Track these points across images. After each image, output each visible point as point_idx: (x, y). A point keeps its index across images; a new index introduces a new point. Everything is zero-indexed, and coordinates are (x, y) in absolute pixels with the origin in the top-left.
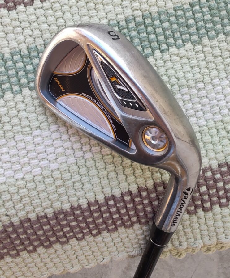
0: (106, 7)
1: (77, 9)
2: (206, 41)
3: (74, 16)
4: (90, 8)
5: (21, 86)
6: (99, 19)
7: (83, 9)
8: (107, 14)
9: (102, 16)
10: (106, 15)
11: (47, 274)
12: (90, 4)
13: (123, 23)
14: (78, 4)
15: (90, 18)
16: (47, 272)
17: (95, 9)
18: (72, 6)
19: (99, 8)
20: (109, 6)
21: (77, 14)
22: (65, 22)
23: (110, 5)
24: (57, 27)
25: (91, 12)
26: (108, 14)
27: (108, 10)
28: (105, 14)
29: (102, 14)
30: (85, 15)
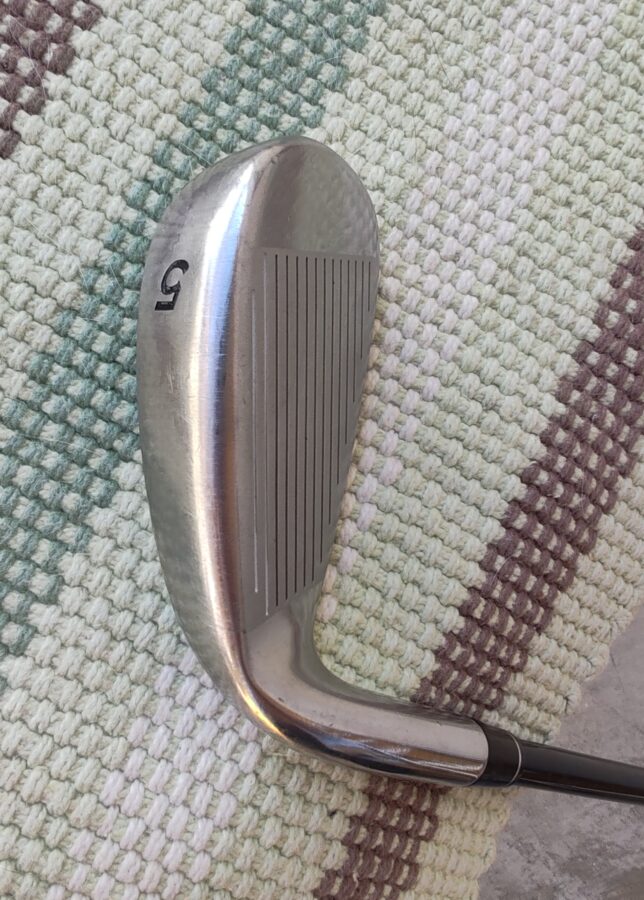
0: (83, 169)
1: (25, 232)
2: (354, 60)
3: (34, 252)
4: (53, 203)
5: (77, 518)
6: (98, 209)
7: (38, 219)
8: (101, 183)
9: (98, 197)
10: (104, 188)
11: (491, 844)
12: (44, 194)
13: (157, 173)
14: (16, 218)
15: (73, 225)
16: (489, 840)
17: (65, 195)
18: (8, 236)
19: (74, 185)
20: (90, 161)
21: (37, 243)
22: (29, 284)
23: (90, 156)
24: (22, 313)
25: (63, 210)
26: (105, 181)
27: (98, 172)
28: (99, 186)
29: (91, 193)
30: (58, 229)
